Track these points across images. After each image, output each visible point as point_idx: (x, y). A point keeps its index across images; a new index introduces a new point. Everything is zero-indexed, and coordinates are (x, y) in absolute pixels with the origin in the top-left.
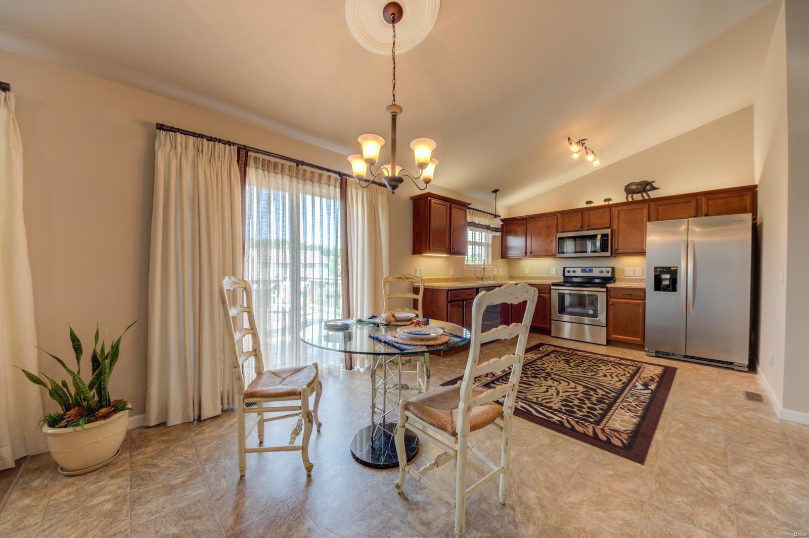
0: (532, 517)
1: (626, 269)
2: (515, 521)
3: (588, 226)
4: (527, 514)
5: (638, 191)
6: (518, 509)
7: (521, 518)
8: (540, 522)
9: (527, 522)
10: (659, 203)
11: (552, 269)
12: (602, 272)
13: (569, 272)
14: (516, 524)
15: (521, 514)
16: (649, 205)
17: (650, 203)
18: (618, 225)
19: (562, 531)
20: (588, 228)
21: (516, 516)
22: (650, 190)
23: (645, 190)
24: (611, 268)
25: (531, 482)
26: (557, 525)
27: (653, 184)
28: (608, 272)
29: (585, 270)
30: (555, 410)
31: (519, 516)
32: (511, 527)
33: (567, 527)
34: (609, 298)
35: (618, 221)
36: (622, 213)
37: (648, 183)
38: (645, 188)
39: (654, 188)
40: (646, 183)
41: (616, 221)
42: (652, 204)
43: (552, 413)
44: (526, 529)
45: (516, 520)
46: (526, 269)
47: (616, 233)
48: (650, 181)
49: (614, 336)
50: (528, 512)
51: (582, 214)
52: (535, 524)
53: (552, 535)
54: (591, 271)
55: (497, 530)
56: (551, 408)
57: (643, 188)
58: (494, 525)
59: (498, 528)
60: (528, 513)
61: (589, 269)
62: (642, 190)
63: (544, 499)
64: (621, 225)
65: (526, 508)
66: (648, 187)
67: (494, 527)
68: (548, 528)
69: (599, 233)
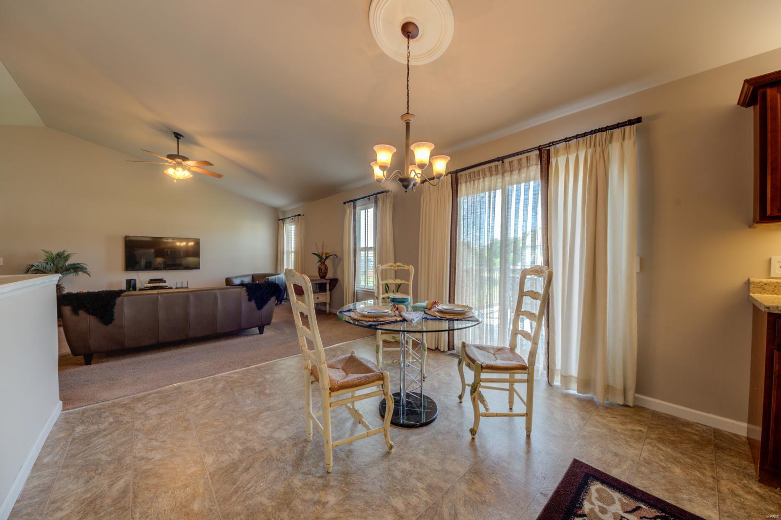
0: (308, 489)
2: (309, 474)
4: (313, 485)
6: (320, 481)
7: (310, 480)
8: (301, 493)
9: (305, 483)
14: (307, 474)
15: (314, 481)
19: (285, 506)
21: (314, 477)
25: (348, 505)
26: (292, 505)
31: (313, 479)
32: (305, 470)
33: (287, 513)
44: (299, 480)
45: (310, 476)
50: (314, 488)
52: (301, 488)
53: (286, 496)
55: (307, 461)
58: (311, 460)
59: (308, 462)
60: (312, 487)
63: (322, 509)
65: (319, 487)
67: (310, 460)
68: (294, 496)
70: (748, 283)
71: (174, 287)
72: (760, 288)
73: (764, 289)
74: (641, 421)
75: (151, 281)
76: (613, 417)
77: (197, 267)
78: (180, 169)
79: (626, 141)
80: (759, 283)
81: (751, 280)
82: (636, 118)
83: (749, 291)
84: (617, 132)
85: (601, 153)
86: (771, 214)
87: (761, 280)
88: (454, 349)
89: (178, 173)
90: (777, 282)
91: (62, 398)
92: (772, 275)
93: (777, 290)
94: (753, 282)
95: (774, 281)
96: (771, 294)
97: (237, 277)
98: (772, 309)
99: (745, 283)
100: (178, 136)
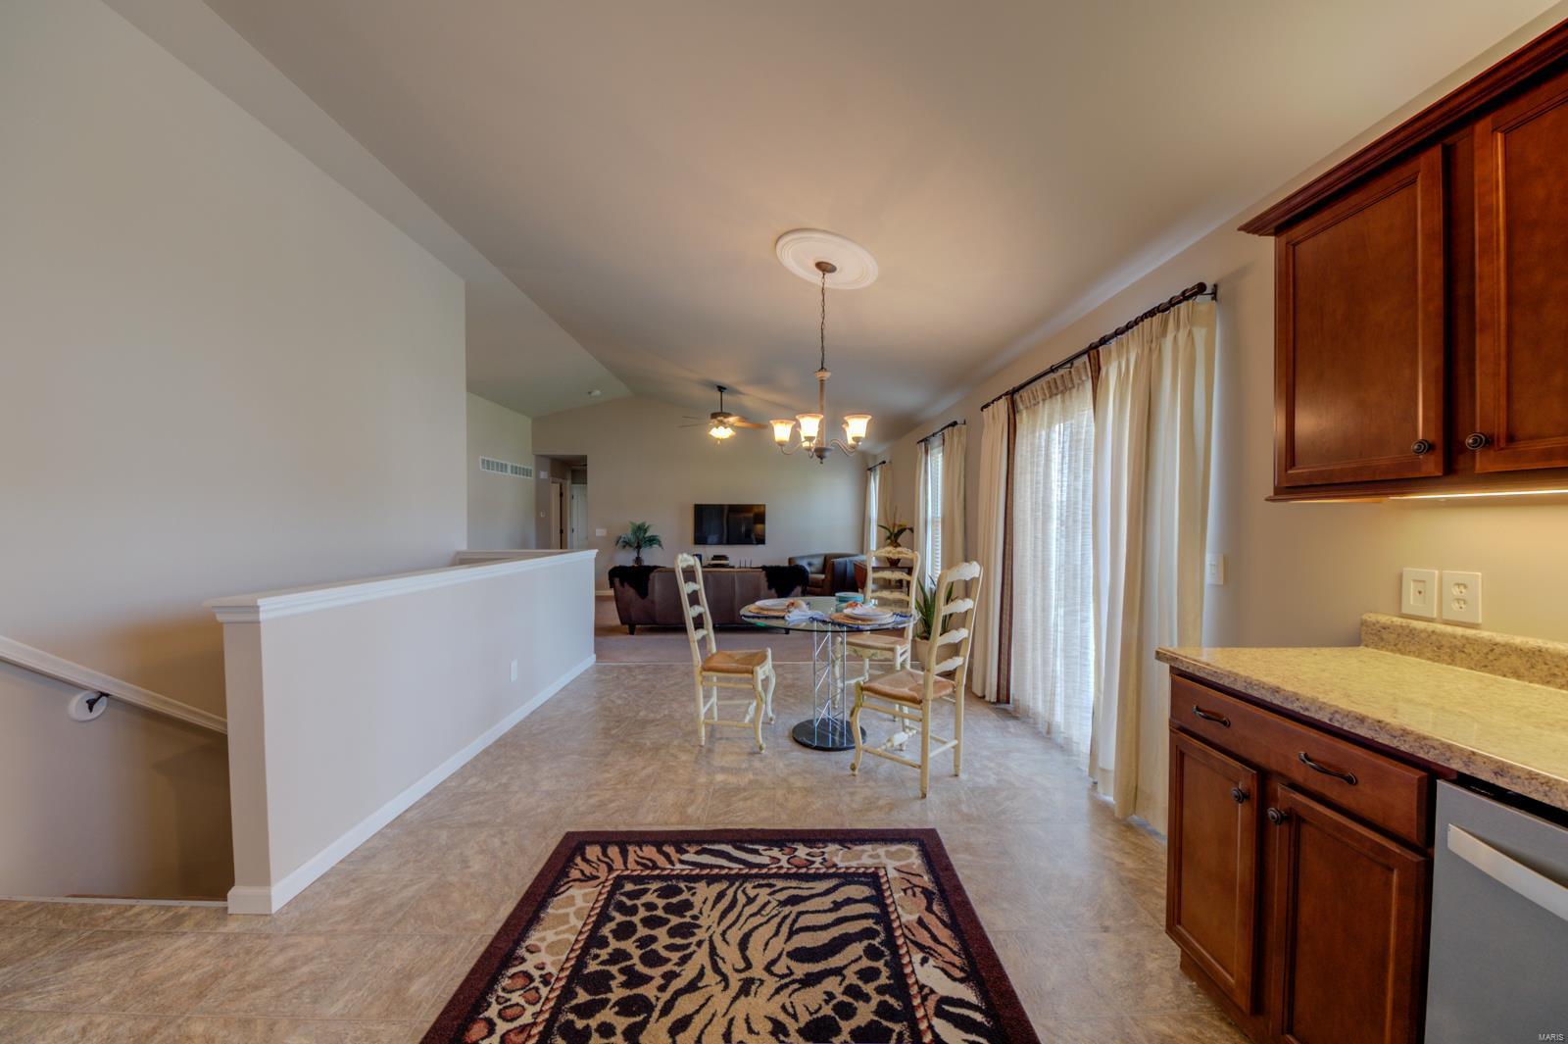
30: (697, 878)
43: (702, 866)
56: (712, 880)
71: (737, 565)
72: (1375, 634)
75: (716, 557)
77: (761, 541)
78: (721, 428)
79: (1181, 330)
80: (1374, 624)
88: (1008, 702)
89: (721, 433)
91: (596, 651)
93: (1401, 643)
97: (803, 557)
100: (721, 389)
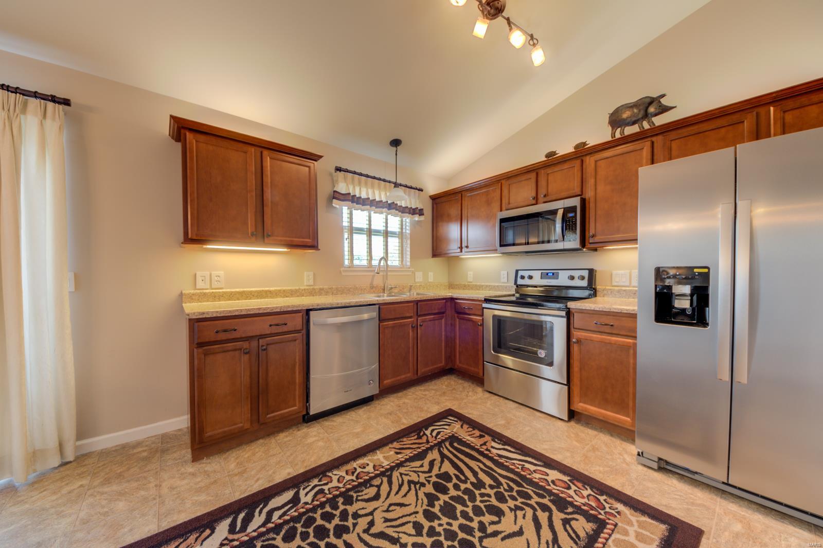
1: (614, 272)
3: (545, 196)
5: (634, 119)
10: (673, 135)
11: (502, 272)
12: (572, 278)
13: (523, 277)
16: (653, 143)
17: (654, 139)
18: (596, 189)
20: (545, 199)
22: (656, 115)
23: (646, 116)
24: (587, 271)
27: (663, 101)
28: (583, 278)
29: (547, 274)
34: (572, 329)
35: (596, 182)
36: (602, 164)
37: (652, 101)
38: (646, 110)
39: (665, 109)
40: (648, 100)
41: (591, 182)
42: (658, 140)
46: (469, 273)
47: (592, 205)
48: (655, 95)
49: (581, 404)
51: (537, 174)
54: (555, 276)
57: (642, 113)
61: (553, 274)
62: (640, 116)
64: (601, 188)
66: (652, 110)
69: (560, 205)
70: (181, 295)
73: (192, 299)
74: (83, 473)
76: (40, 493)
81: (183, 292)
82: (63, 97)
83: (182, 302)
84: (33, 102)
85: (6, 121)
86: (192, 237)
87: (190, 291)
90: (200, 293)
92: (198, 287)
94: (185, 293)
95: (198, 291)
96: (197, 302)
98: (190, 316)
99: (179, 295)
